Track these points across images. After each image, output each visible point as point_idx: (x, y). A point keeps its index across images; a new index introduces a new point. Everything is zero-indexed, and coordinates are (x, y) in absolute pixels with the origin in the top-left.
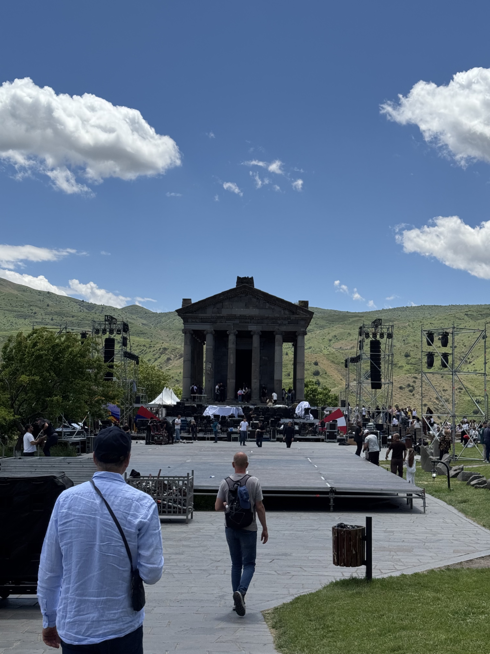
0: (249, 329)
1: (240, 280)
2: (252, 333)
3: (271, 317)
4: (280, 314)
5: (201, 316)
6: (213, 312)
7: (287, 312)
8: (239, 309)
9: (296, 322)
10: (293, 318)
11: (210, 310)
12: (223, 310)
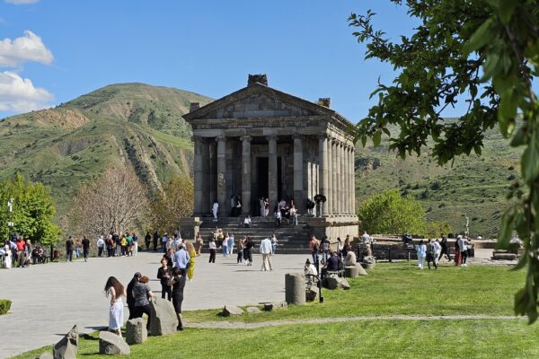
0: (264, 134)
1: (252, 79)
2: (267, 139)
3: (286, 119)
4: (297, 115)
5: (211, 121)
6: (224, 117)
7: (306, 112)
8: (252, 111)
9: (316, 124)
10: (312, 119)
11: (220, 114)
12: (235, 114)
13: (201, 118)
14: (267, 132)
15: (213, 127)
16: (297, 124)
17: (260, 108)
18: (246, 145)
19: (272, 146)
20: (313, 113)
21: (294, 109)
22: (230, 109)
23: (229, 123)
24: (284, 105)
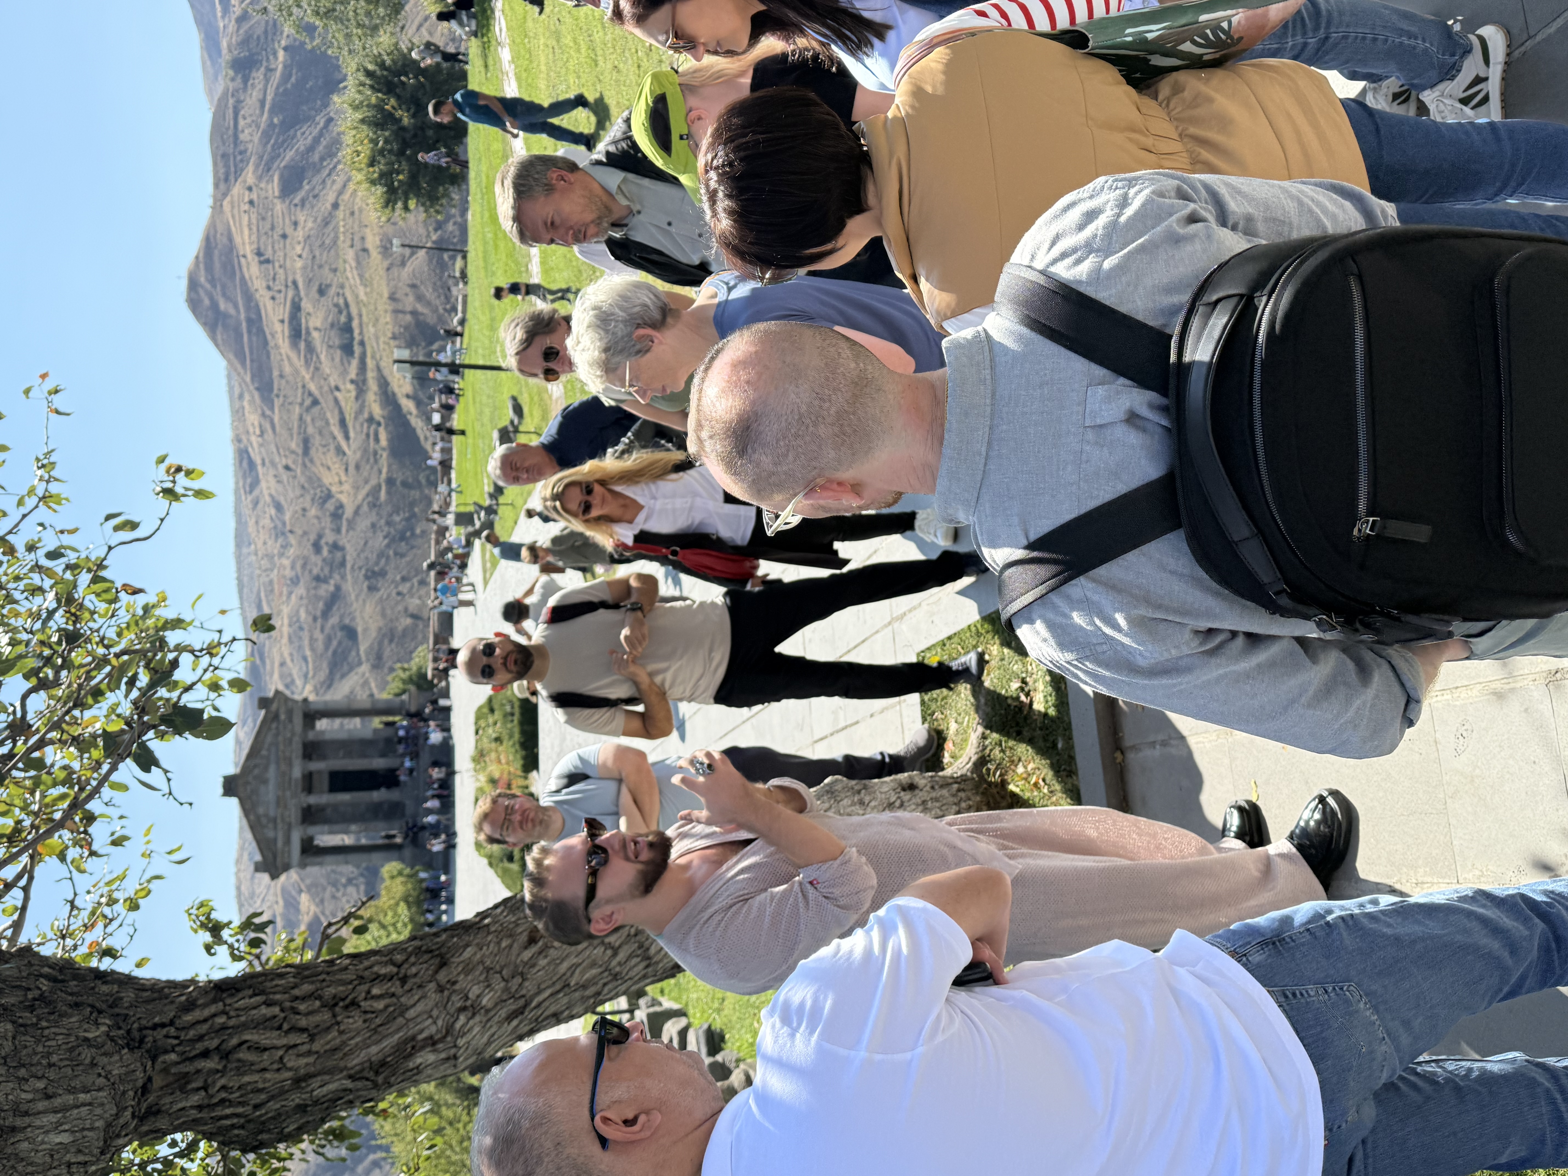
0: (300, 776)
1: (227, 793)
2: (305, 772)
3: (281, 747)
4: (277, 735)
5: (280, 844)
6: (275, 828)
7: (274, 725)
8: (270, 792)
9: (290, 713)
10: (283, 717)
11: (271, 834)
12: (272, 813)
13: (275, 857)
14: (297, 772)
15: (288, 841)
16: (289, 735)
17: (265, 782)
18: (313, 800)
19: (316, 766)
20: (276, 717)
21: (269, 739)
22: (264, 821)
23: (283, 820)
24: (264, 752)
